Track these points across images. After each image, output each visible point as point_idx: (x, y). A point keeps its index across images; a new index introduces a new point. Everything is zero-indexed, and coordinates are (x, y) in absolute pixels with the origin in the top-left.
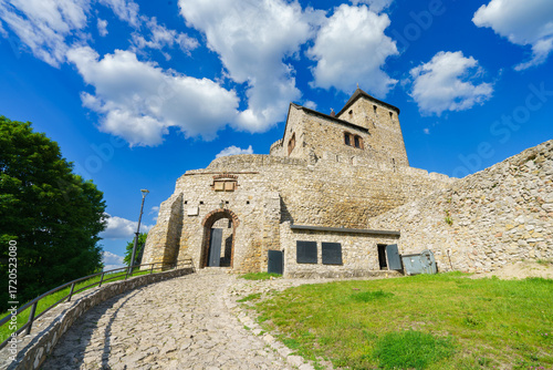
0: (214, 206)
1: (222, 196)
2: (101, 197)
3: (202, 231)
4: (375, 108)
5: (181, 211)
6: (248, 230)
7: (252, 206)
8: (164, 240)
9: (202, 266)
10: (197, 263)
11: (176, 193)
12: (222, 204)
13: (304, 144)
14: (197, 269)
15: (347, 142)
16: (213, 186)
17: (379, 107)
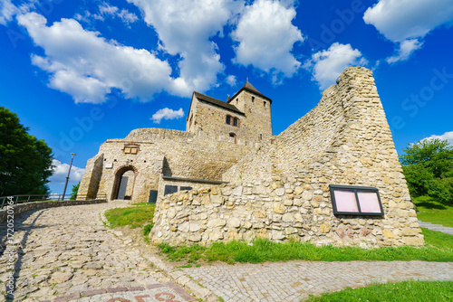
0: (122, 163)
1: (129, 157)
2: (51, 152)
3: (114, 177)
4: (253, 98)
5: (102, 165)
6: (143, 178)
7: (147, 164)
8: (88, 182)
9: (112, 199)
10: (109, 197)
11: (99, 154)
12: (128, 162)
13: (196, 123)
14: (109, 201)
15: (228, 122)
16: (124, 150)
17: (257, 98)
